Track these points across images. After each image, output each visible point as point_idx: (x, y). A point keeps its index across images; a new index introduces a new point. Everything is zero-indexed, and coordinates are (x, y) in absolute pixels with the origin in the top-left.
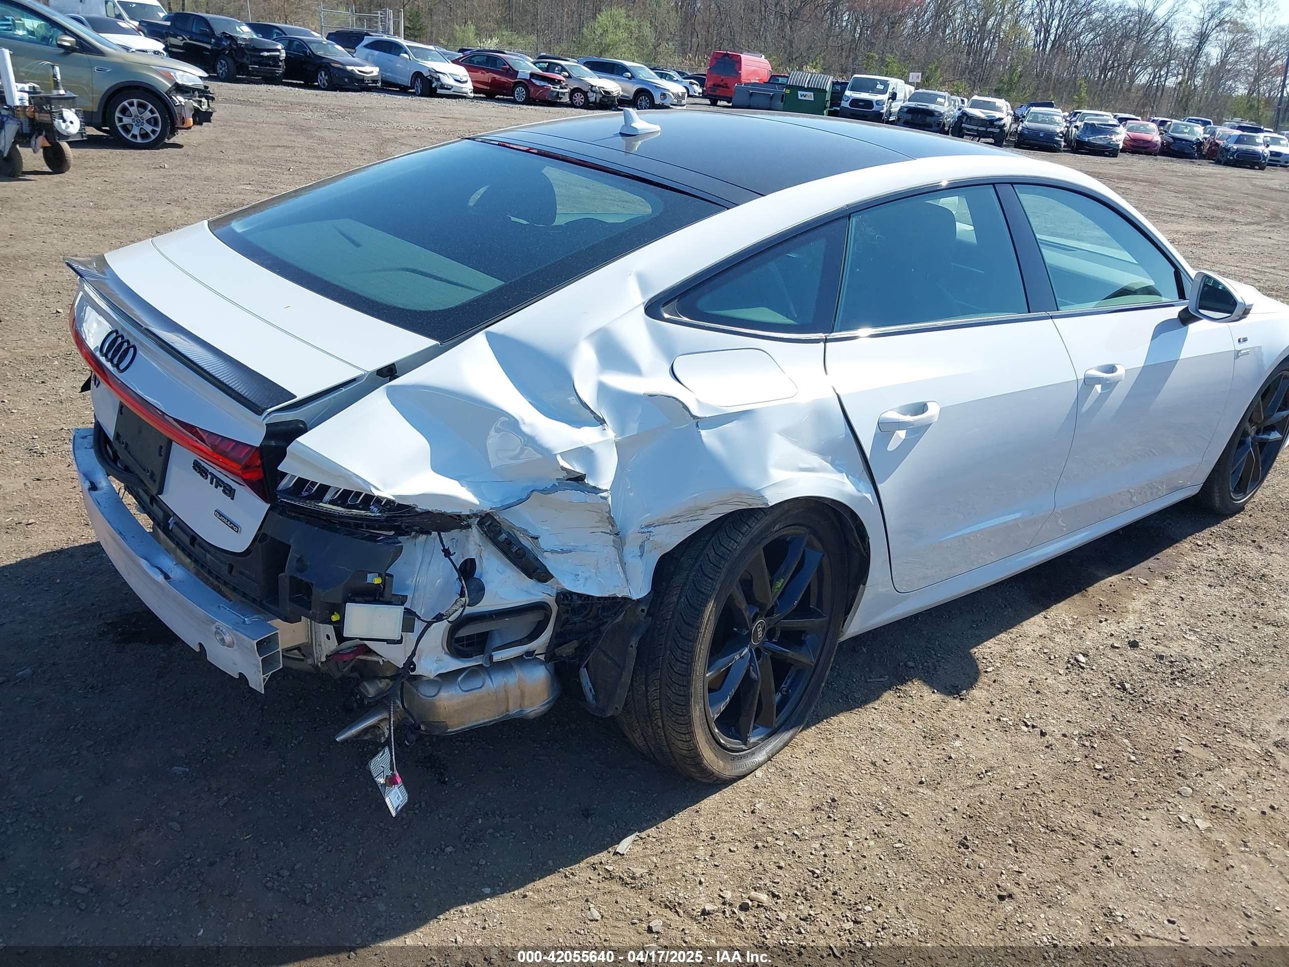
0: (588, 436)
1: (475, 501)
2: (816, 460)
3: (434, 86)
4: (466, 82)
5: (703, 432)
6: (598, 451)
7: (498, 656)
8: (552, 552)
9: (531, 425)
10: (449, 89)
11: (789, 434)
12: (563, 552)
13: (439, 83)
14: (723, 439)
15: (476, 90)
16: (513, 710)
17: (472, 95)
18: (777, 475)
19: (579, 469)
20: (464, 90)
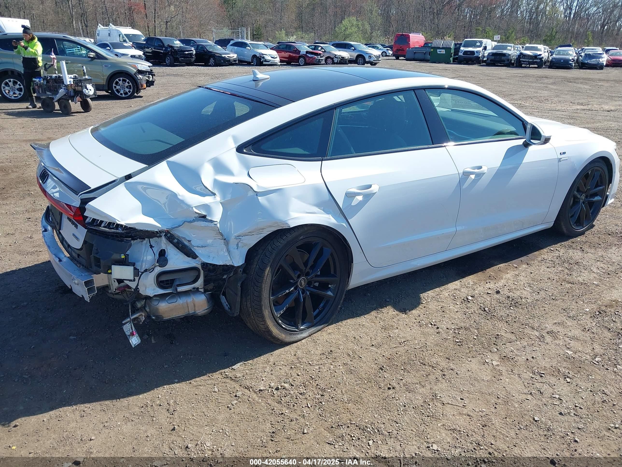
0: (208, 200)
1: (160, 226)
2: (316, 209)
3: (262, 61)
4: (276, 58)
5: (259, 198)
6: (212, 206)
7: (180, 289)
8: (198, 247)
9: (182, 196)
10: (269, 62)
11: (300, 198)
12: (202, 247)
13: (264, 59)
14: (269, 200)
15: (281, 61)
16: (191, 311)
17: (280, 64)
18: (293, 214)
19: (204, 213)
20: (276, 62)
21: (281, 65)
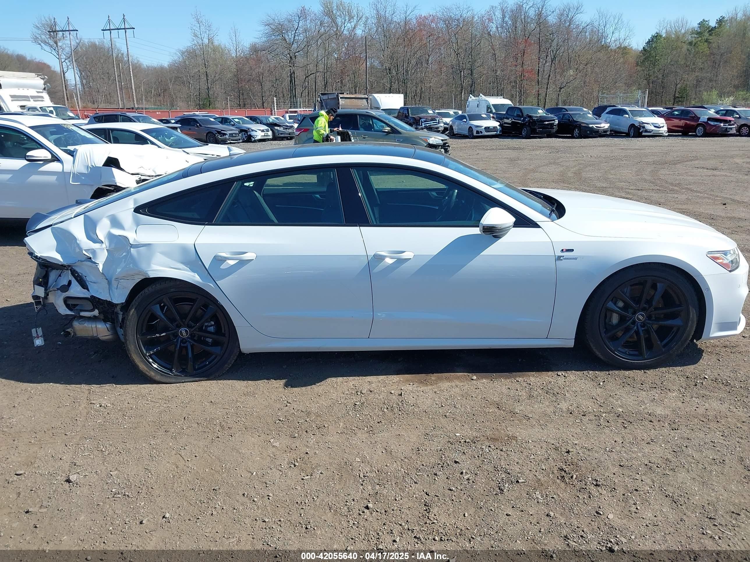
0: (96, 246)
1: (62, 260)
2: (182, 266)
3: (641, 131)
4: (663, 127)
5: (132, 249)
6: (97, 251)
7: (83, 314)
8: (91, 282)
9: (80, 241)
10: (651, 132)
11: (165, 254)
12: (94, 283)
13: (644, 129)
14: (138, 252)
15: (669, 130)
16: (95, 335)
17: (667, 134)
18: (154, 267)
19: (91, 256)
20: (660, 132)
21: (669, 136)
